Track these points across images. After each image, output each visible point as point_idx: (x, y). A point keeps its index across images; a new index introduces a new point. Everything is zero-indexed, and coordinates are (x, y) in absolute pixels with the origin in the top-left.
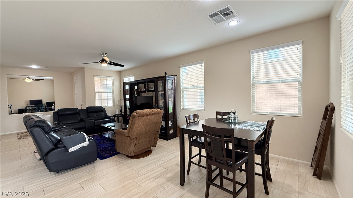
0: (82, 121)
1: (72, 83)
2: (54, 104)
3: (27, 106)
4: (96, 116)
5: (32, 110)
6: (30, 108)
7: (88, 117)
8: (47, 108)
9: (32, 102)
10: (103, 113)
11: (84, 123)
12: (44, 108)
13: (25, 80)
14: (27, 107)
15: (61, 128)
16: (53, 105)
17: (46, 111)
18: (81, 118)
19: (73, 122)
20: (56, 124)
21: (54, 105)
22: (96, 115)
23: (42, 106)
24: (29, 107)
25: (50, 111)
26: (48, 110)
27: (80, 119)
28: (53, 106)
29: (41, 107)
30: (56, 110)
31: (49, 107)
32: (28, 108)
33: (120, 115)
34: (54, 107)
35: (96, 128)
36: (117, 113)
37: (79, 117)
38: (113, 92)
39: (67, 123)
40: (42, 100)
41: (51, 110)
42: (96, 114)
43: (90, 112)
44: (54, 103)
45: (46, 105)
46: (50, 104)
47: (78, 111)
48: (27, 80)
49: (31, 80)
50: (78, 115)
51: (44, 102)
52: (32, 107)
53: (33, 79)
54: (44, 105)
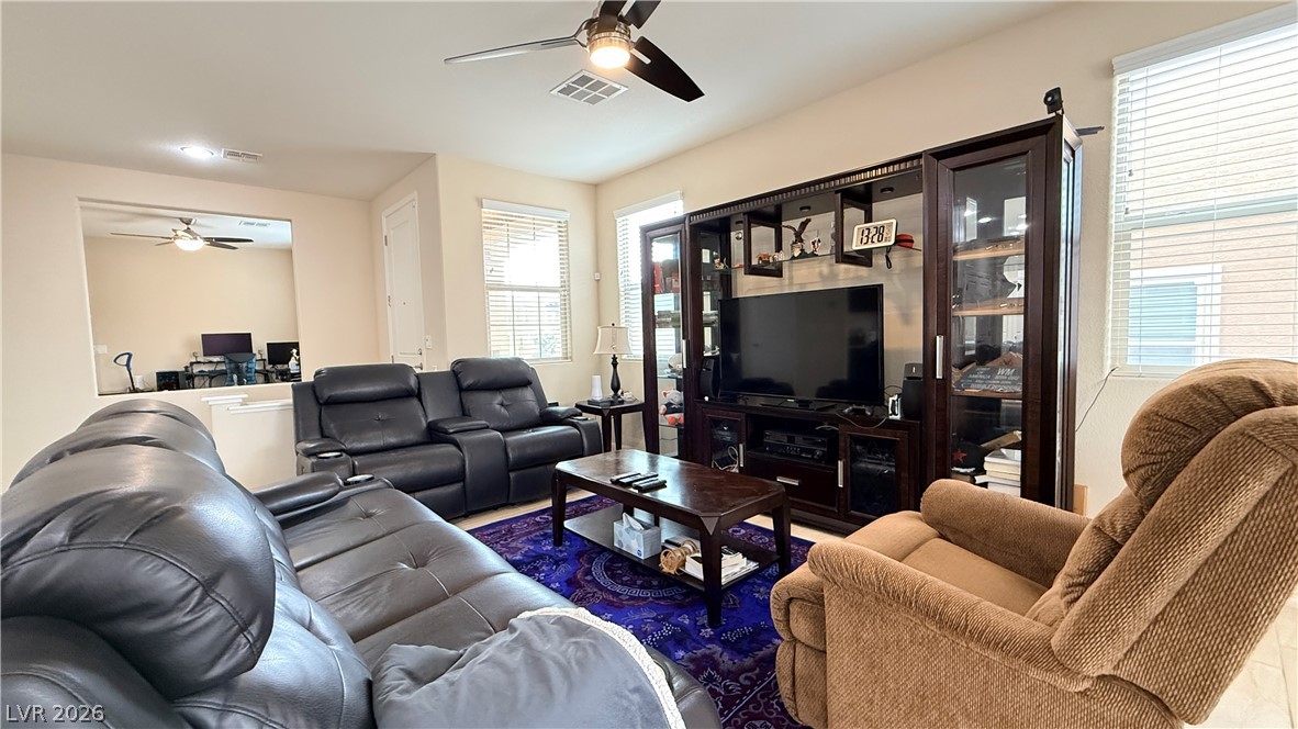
0: (435, 434)
1: (372, 244)
2: (295, 351)
3: (194, 360)
4: (503, 410)
5: (212, 378)
6: (206, 368)
7: (465, 413)
8: (269, 367)
9: (212, 344)
10: (528, 394)
11: (452, 449)
12: (259, 367)
13: (177, 242)
14: (192, 364)
15: (341, 489)
16: (292, 355)
17: (267, 380)
18: (430, 419)
19: (393, 440)
20: (309, 454)
21: (298, 354)
22: (502, 405)
23: (249, 361)
24: (199, 362)
25: (283, 380)
26: (274, 376)
27: (424, 425)
28: (293, 362)
29: (245, 365)
30: (308, 377)
31: (279, 367)
32: (196, 369)
33: (612, 403)
34: (299, 364)
35: (512, 475)
36: (598, 395)
37: (421, 413)
38: (565, 287)
39: (363, 445)
40: (250, 334)
41: (285, 376)
42: (499, 398)
43: (473, 389)
44: (296, 345)
45: (266, 357)
46: (281, 353)
47: (413, 382)
48: (187, 244)
49: (200, 244)
50: (415, 402)
51: (259, 346)
52: (211, 362)
53: (207, 239)
54: (258, 357)
